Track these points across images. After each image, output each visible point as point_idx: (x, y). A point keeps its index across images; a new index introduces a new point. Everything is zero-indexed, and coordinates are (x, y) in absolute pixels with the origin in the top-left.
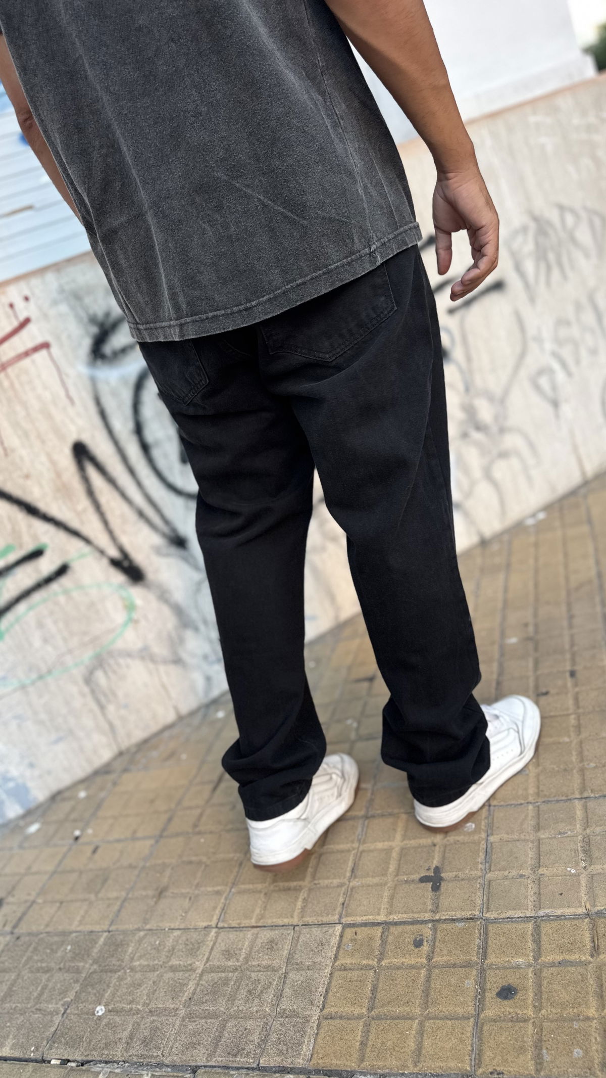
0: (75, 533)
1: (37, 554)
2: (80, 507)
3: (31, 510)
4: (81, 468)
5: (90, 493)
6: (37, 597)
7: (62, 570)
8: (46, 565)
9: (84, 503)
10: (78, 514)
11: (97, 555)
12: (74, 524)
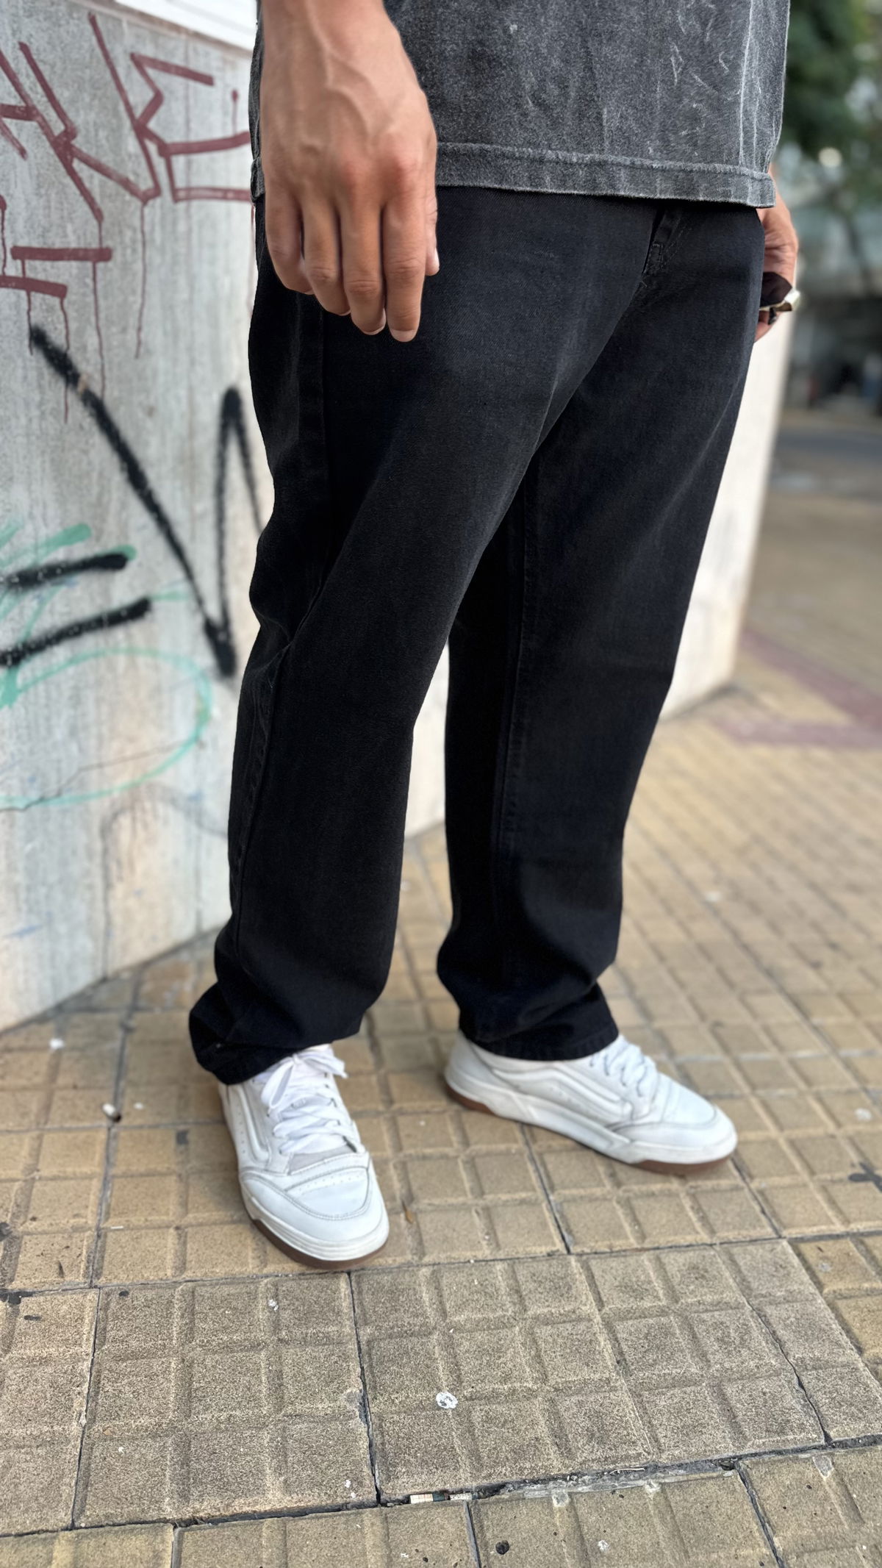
0: (177, 550)
1: (114, 562)
2: (199, 508)
3: (136, 477)
4: (223, 440)
5: (220, 489)
6: (89, 642)
7: (139, 610)
8: (121, 589)
9: (206, 504)
10: (194, 518)
11: (194, 604)
12: (183, 534)
